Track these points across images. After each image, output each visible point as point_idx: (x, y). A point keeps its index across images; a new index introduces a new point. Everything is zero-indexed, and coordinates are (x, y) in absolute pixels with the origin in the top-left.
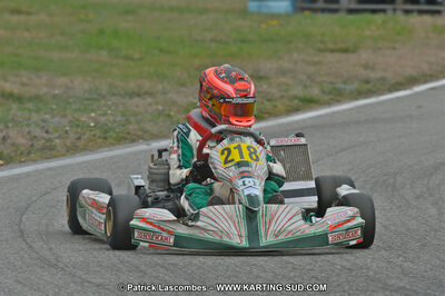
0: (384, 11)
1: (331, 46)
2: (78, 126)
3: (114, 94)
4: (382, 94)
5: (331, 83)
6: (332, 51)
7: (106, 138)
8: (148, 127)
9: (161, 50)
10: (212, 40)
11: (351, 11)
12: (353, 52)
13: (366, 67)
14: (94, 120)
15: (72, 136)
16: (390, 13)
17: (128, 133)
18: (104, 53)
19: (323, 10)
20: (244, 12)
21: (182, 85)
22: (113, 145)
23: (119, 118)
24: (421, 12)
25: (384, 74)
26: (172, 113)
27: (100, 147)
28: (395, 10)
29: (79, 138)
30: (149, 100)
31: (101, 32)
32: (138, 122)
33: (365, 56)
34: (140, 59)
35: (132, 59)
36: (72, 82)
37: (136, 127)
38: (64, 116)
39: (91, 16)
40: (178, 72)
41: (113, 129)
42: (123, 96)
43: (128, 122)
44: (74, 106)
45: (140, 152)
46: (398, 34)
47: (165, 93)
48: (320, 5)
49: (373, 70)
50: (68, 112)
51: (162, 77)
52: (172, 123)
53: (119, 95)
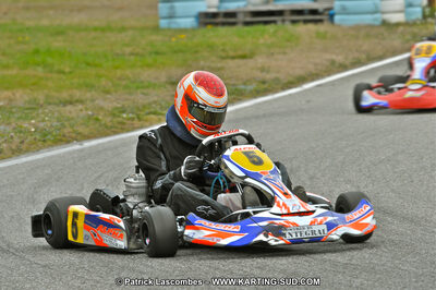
0: (274, 22)
1: (231, 53)
2: (21, 132)
3: (50, 104)
4: (276, 92)
5: (233, 85)
6: (233, 58)
7: (44, 141)
8: (81, 129)
9: (88, 64)
10: (132, 54)
11: (247, 24)
12: (251, 57)
13: (262, 70)
14: (33, 125)
15: (17, 140)
16: (279, 23)
17: (64, 136)
18: (40, 69)
19: (224, 24)
20: (156, 29)
21: (108, 92)
22: (52, 146)
23: (55, 124)
24: (306, 22)
25: (278, 75)
26: (100, 117)
27: (41, 148)
28: (283, 21)
29: (22, 142)
30: (80, 107)
31: (37, 52)
32: (72, 126)
33: (260, 60)
34: (70, 73)
35: (64, 73)
36: (14, 94)
37: (71, 130)
38: (9, 124)
39: (27, 38)
40: (103, 81)
41: (50, 133)
42: (57, 105)
43: (63, 126)
44: (16, 115)
45: (74, 151)
46: (288, 41)
47: (93, 100)
48: (220, 20)
49: (268, 72)
50: (12, 120)
51: (90, 87)
52: (100, 125)
53: (55, 104)
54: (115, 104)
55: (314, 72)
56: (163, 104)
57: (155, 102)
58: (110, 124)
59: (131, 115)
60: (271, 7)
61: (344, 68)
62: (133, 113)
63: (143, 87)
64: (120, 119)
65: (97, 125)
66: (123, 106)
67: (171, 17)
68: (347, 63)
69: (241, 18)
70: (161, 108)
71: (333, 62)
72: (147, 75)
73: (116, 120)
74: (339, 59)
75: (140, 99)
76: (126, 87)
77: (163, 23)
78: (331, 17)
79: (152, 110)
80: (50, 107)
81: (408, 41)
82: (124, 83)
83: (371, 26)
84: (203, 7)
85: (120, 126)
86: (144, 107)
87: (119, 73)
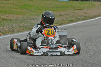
1: (77, 8)
2: (20, 26)
3: (28, 19)
4: (89, 19)
5: (77, 17)
6: (77, 10)
7: (26, 29)
9: (39, 9)
10: (50, 7)
11: (82, 1)
12: (82, 10)
13: (85, 13)
14: (23, 25)
15: (18, 28)
16: (90, 1)
18: (26, 10)
20: (57, 1)
22: (28, 30)
23: (29, 25)
24: (97, 1)
25: (89, 15)
27: (25, 31)
29: (20, 29)
30: (36, 20)
31: (25, 5)
33: (85, 11)
34: (34, 11)
35: (32, 11)
36: (18, 16)
38: (17, 24)
39: (23, 1)
41: (28, 27)
43: (31, 25)
44: (19, 22)
46: (92, 6)
49: (87, 14)
50: (17, 23)
51: (39, 15)
53: (29, 19)
55: (99, 15)
56: (58, 21)
80: (28, 20)
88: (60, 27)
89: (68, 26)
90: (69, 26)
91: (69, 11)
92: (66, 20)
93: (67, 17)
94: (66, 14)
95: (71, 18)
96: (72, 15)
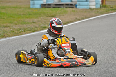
0: (61, 7)
1: (49, 15)
6: (50, 16)
8: (9, 34)
9: (11, 17)
10: (23, 14)
11: (54, 7)
12: (55, 16)
17: (5, 36)
19: (47, 7)
20: (29, 8)
21: (16, 24)
23: (2, 32)
24: (69, 7)
26: (14, 31)
28: (63, 7)
30: (9, 28)
32: (7, 33)
34: (6, 19)
37: (6, 34)
40: (15, 21)
41: (1, 35)
42: (3, 27)
43: (4, 33)
45: (7, 40)
46: (65, 12)
47: (12, 26)
48: (47, 6)
51: (11, 23)
52: (14, 33)
54: (18, 28)
55: (71, 21)
56: (31, 28)
57: (29, 27)
58: (17, 33)
59: (22, 31)
60: (60, 3)
61: (79, 20)
62: (23, 30)
63: (26, 23)
64: (20, 32)
65: (13, 33)
66: (20, 28)
67: (34, 5)
68: (80, 18)
69: (52, 6)
70: (30, 29)
71: (76, 18)
72: (27, 20)
73: (18, 32)
74: (78, 17)
75: (25, 26)
76: (21, 23)
77: (31, 6)
78: (76, 6)
79: (28, 29)
80: (1, 28)
81: (96, 13)
82: (21, 22)
83: (86, 9)
84: (42, 3)
85: (19, 33)
86: (26, 28)
87: (19, 19)
88: (34, 34)
89: (41, 33)
90: (43, 32)
91: (42, 17)
92: (39, 27)
93: (40, 24)
94: (39, 21)
95: (44, 24)
96: (45, 22)
